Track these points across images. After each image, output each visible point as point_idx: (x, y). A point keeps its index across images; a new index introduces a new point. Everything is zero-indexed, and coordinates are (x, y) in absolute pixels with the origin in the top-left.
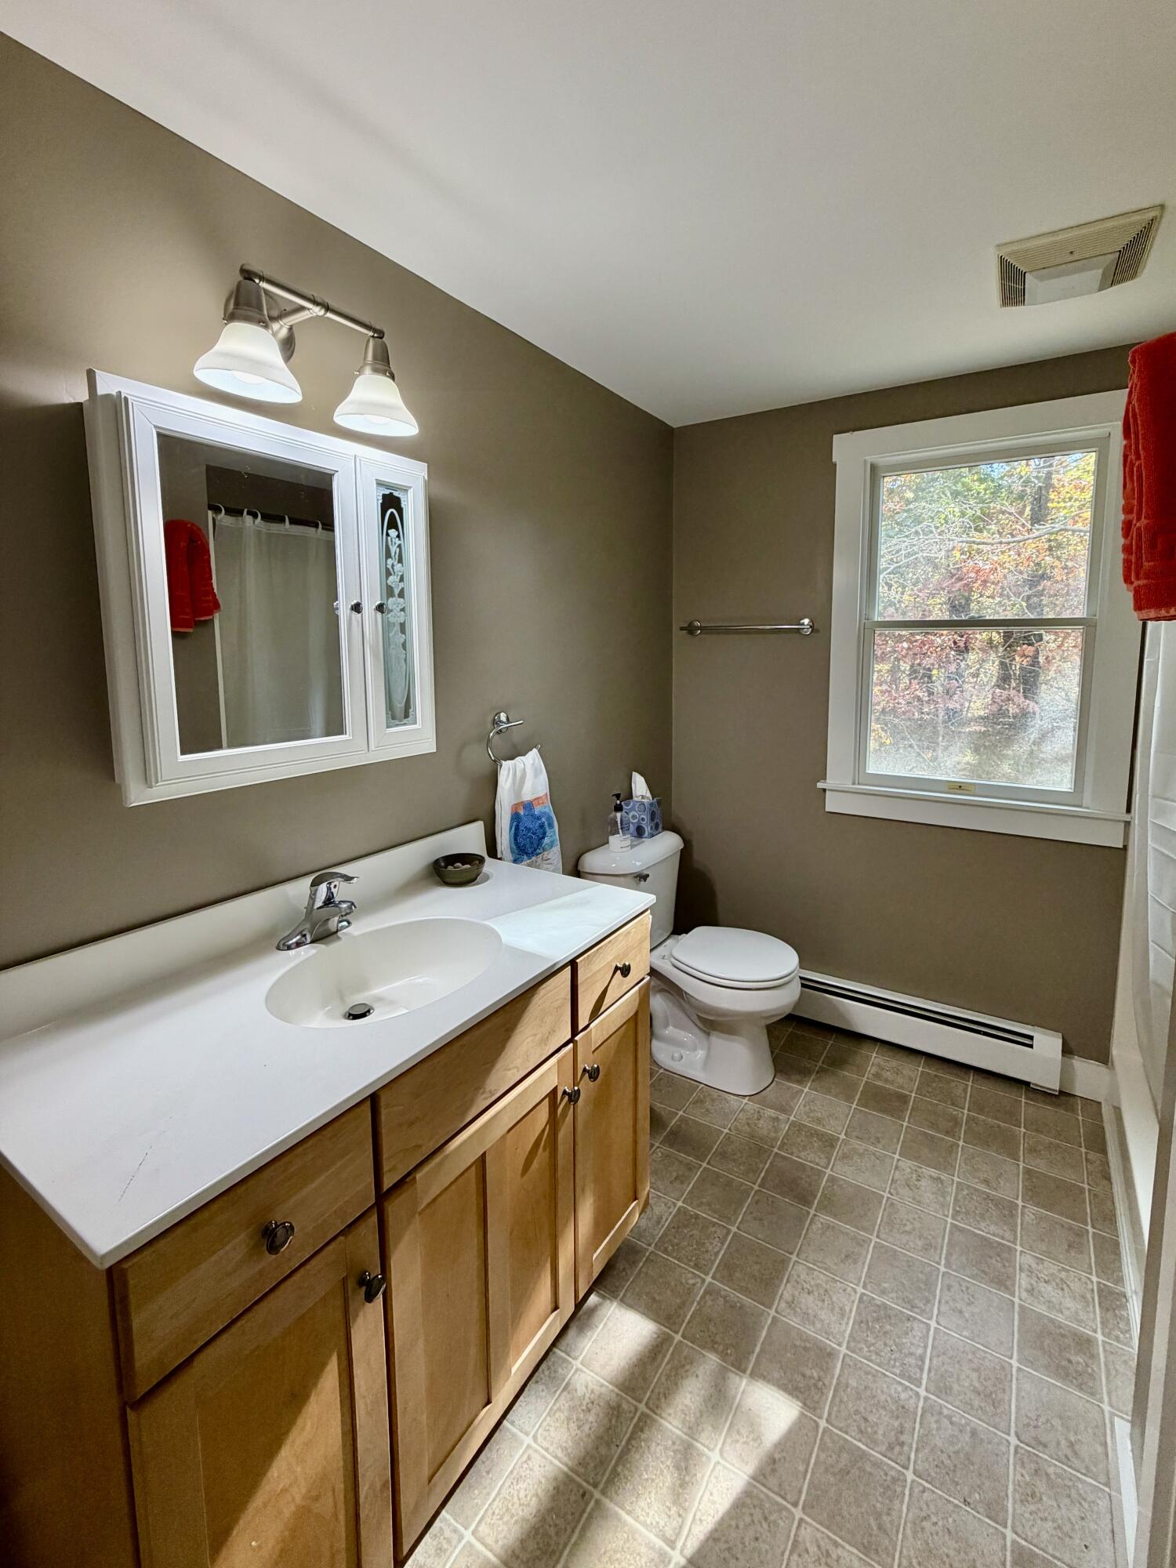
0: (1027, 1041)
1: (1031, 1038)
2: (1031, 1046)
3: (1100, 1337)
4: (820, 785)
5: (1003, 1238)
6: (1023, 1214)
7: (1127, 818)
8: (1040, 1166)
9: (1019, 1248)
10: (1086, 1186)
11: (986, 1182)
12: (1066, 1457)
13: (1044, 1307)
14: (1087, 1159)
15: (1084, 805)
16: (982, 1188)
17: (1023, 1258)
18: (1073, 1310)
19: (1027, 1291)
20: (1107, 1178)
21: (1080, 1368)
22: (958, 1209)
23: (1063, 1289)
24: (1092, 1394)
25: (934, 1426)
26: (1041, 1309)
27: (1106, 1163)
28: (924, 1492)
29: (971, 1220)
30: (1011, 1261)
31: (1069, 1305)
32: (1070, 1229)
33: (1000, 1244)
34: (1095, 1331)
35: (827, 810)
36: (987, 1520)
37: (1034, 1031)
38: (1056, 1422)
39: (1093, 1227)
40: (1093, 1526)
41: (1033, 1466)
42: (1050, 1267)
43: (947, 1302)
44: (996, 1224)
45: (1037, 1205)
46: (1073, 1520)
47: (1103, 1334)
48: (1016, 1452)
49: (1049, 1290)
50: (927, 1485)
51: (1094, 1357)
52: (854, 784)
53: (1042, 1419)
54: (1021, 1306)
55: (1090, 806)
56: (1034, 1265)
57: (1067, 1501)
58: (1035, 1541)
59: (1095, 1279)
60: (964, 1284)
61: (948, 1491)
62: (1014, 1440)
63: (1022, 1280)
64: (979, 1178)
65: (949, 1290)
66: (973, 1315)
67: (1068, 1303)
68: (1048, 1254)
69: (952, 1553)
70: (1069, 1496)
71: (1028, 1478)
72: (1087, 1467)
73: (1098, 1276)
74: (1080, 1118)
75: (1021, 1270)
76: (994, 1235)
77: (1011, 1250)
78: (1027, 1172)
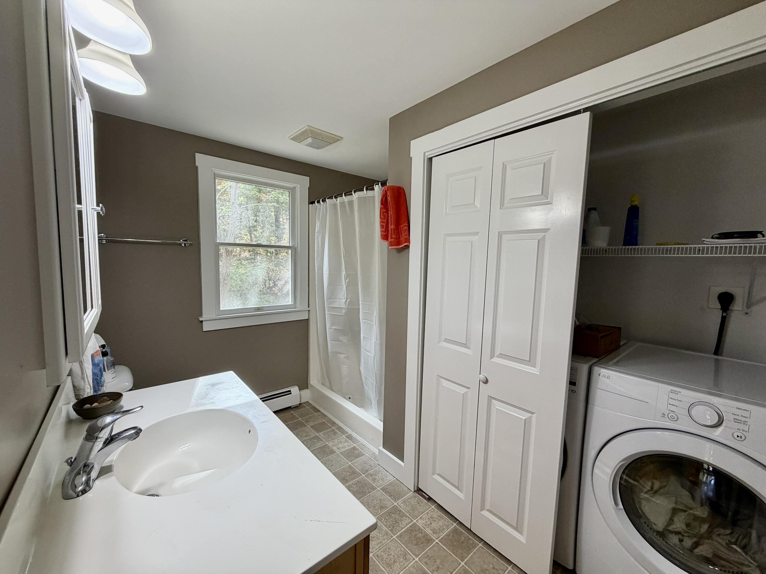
0: (289, 392)
1: (290, 391)
2: (291, 393)
3: (355, 445)
4: (201, 319)
5: (323, 444)
6: (320, 436)
7: (308, 309)
8: (312, 424)
9: (327, 443)
10: (324, 421)
11: (306, 436)
12: (372, 468)
13: (343, 449)
14: (319, 415)
15: (297, 307)
16: (307, 438)
17: (330, 444)
18: (347, 445)
19: (338, 449)
20: (326, 416)
21: (358, 453)
22: (308, 447)
23: (342, 443)
24: (364, 455)
25: (352, 489)
26: (343, 450)
27: (322, 413)
28: (363, 500)
29: (313, 446)
30: (329, 447)
31: (346, 445)
32: (331, 431)
33: (323, 446)
34: (353, 445)
35: (204, 331)
36: (374, 491)
37: (289, 388)
38: (365, 465)
39: (334, 427)
40: (384, 473)
41: (370, 475)
42: (336, 441)
43: (328, 466)
44: (318, 443)
45: (321, 431)
46: (381, 476)
47: (355, 444)
48: (366, 476)
49: (340, 445)
50: (362, 499)
51: (357, 449)
52: (216, 316)
53: (363, 467)
54: (339, 453)
55: (299, 308)
56: (333, 444)
57: (378, 474)
58: (382, 485)
59: (344, 436)
60: (327, 460)
61: (366, 495)
62: (363, 475)
63: (335, 448)
64: (304, 437)
65: (326, 464)
66: (335, 463)
67: (345, 444)
68: (332, 439)
69: (376, 502)
70: (378, 473)
71: (371, 478)
72: (375, 466)
73: (344, 435)
74: (308, 407)
75: (332, 447)
76: (320, 445)
77: (327, 445)
78: (312, 427)
